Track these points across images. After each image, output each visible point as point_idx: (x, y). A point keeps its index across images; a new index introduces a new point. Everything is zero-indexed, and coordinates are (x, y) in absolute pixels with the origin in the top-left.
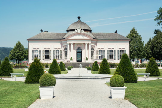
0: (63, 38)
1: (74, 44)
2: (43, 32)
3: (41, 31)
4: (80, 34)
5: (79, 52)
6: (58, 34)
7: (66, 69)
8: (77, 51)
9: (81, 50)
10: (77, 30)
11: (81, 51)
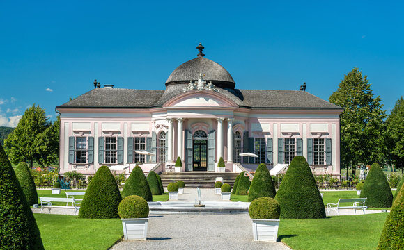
0: (155, 105)
1: (185, 121)
2: (99, 87)
3: (96, 84)
4: (202, 94)
5: (200, 144)
6: (142, 94)
7: (166, 190)
8: (194, 140)
9: (204, 138)
10: (194, 82)
11: (207, 140)
